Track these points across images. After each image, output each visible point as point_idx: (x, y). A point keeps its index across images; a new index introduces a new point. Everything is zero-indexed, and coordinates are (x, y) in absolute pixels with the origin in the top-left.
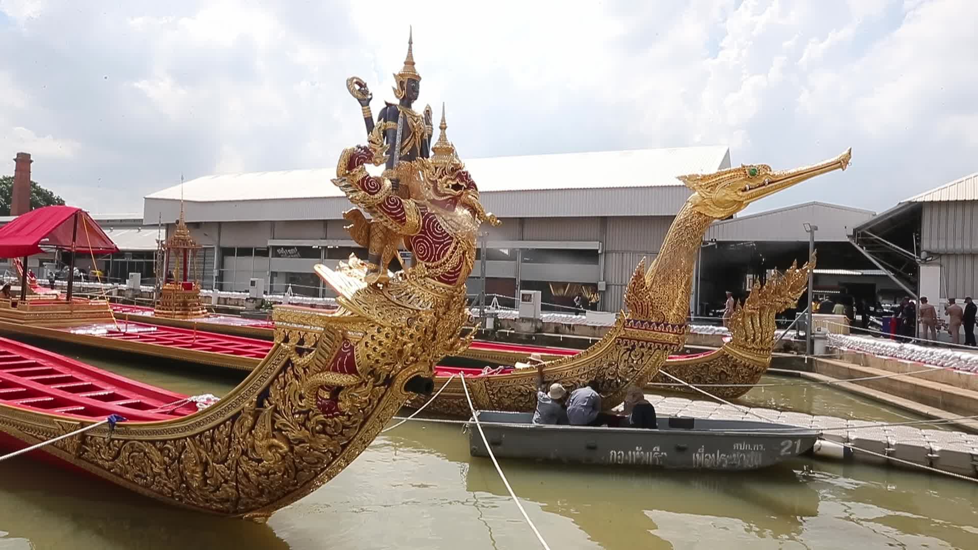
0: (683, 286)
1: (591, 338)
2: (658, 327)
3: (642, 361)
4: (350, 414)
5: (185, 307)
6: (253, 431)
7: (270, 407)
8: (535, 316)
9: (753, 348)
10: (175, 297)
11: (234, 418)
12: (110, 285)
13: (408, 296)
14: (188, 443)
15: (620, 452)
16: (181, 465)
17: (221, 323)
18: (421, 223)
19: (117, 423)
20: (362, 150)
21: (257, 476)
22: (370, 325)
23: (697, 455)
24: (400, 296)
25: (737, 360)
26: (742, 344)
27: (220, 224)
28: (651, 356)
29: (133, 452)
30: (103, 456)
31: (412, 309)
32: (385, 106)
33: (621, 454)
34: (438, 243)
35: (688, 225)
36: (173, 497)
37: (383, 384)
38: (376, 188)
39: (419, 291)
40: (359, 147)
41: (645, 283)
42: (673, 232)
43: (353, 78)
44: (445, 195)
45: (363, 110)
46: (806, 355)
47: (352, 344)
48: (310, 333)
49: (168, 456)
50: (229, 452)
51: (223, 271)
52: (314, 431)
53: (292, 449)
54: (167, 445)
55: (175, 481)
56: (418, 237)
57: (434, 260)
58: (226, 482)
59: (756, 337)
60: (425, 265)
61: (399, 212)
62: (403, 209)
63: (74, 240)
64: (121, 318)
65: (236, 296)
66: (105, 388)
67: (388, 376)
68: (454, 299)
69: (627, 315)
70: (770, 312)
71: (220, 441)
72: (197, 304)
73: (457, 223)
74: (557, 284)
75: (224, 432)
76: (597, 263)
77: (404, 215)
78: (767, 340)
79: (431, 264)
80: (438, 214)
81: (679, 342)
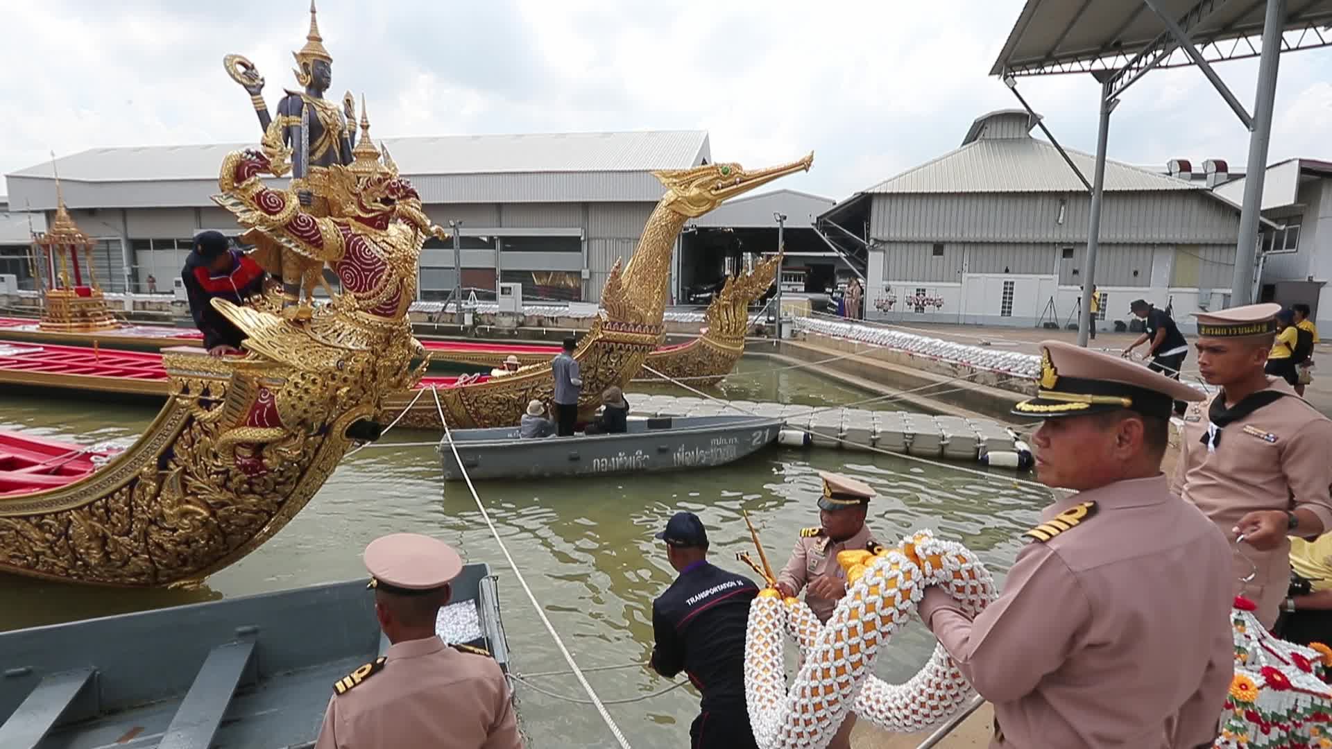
2: (635, 328)
3: (621, 363)
4: (282, 469)
5: (84, 318)
6: (159, 499)
7: (177, 470)
8: (516, 309)
9: (728, 337)
10: (68, 307)
11: (132, 484)
13: (336, 334)
14: (75, 518)
15: (602, 460)
16: (71, 542)
18: (345, 247)
20: (253, 156)
21: (175, 546)
22: (290, 371)
23: (678, 454)
24: (326, 333)
25: (715, 350)
26: (718, 334)
27: (124, 211)
28: (630, 357)
31: (342, 349)
32: (285, 95)
33: (604, 462)
34: (367, 270)
36: (68, 575)
37: (319, 434)
38: (278, 205)
39: (350, 327)
40: (248, 153)
41: (621, 283)
43: (233, 57)
44: (373, 211)
45: (253, 100)
47: (272, 393)
48: (216, 382)
49: (50, 532)
50: (132, 523)
51: (137, 269)
52: (239, 493)
53: (213, 514)
54: (45, 521)
56: (342, 264)
57: (365, 290)
58: (135, 555)
59: (731, 327)
60: (355, 296)
61: (315, 235)
62: (318, 231)
67: (323, 424)
68: (396, 333)
69: (605, 317)
70: (743, 302)
71: (117, 511)
72: (101, 313)
73: (391, 245)
74: (539, 274)
75: (121, 501)
76: (580, 251)
77: (320, 238)
78: (740, 330)
79: (361, 295)
80: (366, 235)
81: (656, 343)
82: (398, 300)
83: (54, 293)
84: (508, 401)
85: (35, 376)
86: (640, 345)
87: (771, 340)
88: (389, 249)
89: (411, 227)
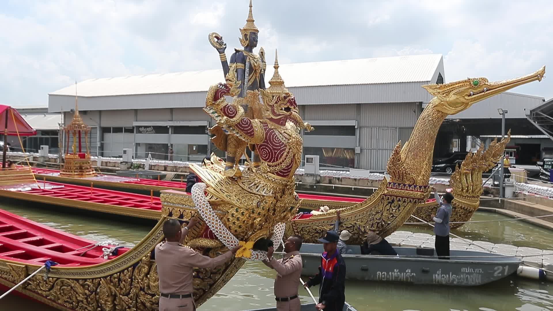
0: (427, 160)
1: (353, 187)
2: (410, 187)
3: (399, 210)
5: (81, 170)
6: (149, 276)
8: (315, 172)
9: (467, 196)
10: (74, 164)
11: (134, 266)
12: (28, 153)
13: (256, 186)
14: (102, 282)
15: (383, 273)
16: (97, 296)
17: (107, 181)
18: (265, 136)
19: (51, 267)
20: (223, 86)
22: (230, 206)
23: (436, 275)
24: (250, 186)
25: (456, 204)
26: (460, 193)
27: (100, 112)
28: (405, 206)
29: (63, 286)
30: (42, 288)
31: (259, 195)
32: (235, 52)
33: (384, 274)
34: (276, 149)
35: (430, 119)
38: (234, 113)
39: (264, 182)
40: (221, 84)
41: (401, 158)
42: (420, 124)
43: (213, 34)
44: (280, 115)
45: (220, 56)
46: (500, 197)
48: (187, 211)
49: (88, 289)
50: (131, 288)
51: (103, 143)
54: (87, 282)
55: (93, 306)
56: (261, 146)
57: (274, 161)
58: (129, 308)
59: (469, 188)
60: (268, 164)
61: (250, 129)
62: (252, 127)
63: (6, 127)
64: (40, 179)
65: (113, 160)
66: (36, 235)
68: (288, 187)
69: (389, 180)
70: (479, 172)
71: (124, 281)
72: (89, 167)
73: (288, 135)
74: (327, 149)
75: (127, 275)
76: (355, 135)
77: (253, 131)
78: (477, 190)
79: (271, 164)
80: (276, 129)
81: (424, 198)
82: (291, 167)
83: (69, 156)
84: (323, 231)
85: (63, 201)
86: (413, 199)
87: (497, 198)
88: (288, 137)
89: (294, 123)
